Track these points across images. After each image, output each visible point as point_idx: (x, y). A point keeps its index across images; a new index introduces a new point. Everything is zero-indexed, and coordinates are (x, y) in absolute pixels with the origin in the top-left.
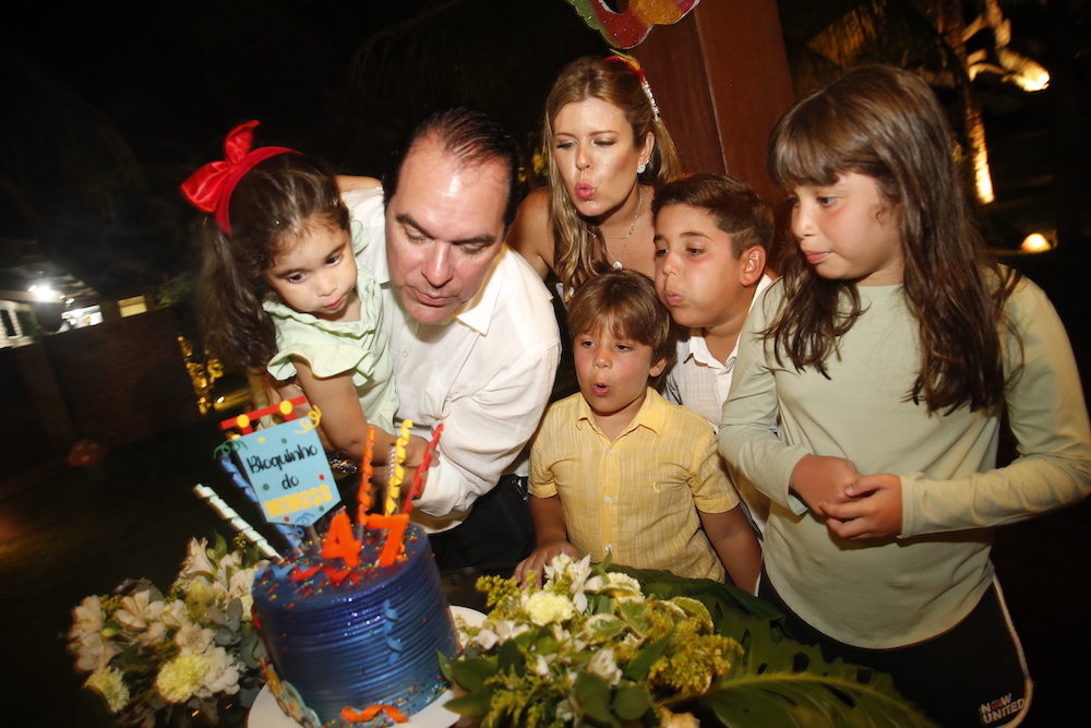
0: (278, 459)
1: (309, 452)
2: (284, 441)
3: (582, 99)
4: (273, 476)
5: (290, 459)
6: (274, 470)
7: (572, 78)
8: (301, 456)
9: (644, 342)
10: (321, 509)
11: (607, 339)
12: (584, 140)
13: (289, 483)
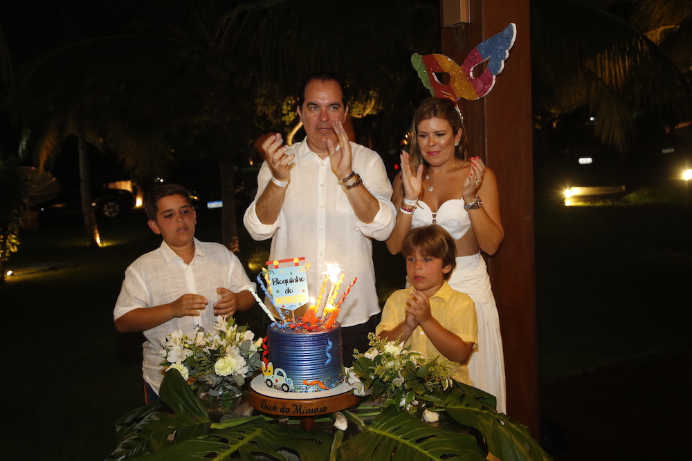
0: (287, 281)
1: (301, 280)
2: (291, 274)
3: (430, 118)
4: (283, 287)
5: (292, 281)
6: (284, 285)
7: (425, 109)
8: (297, 281)
9: (436, 257)
10: (300, 304)
11: (419, 257)
12: (432, 135)
13: (288, 291)
